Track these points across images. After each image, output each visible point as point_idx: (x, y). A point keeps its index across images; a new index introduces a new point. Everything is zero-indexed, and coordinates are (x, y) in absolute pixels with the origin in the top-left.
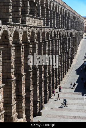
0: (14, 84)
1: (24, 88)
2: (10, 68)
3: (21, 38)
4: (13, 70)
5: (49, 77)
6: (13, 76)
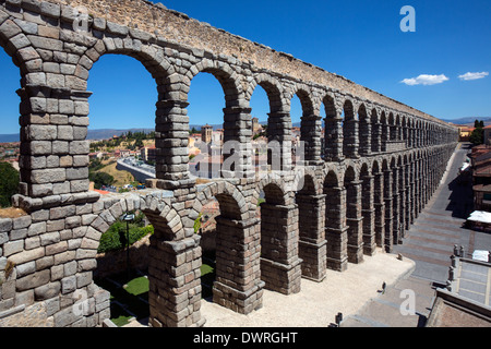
3: (380, 168)
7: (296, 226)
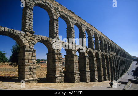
0: (106, 69)
1: (110, 72)
2: (105, 64)
3: (108, 57)
4: (106, 65)
5: (120, 71)
6: (106, 67)
7: (77, 61)
